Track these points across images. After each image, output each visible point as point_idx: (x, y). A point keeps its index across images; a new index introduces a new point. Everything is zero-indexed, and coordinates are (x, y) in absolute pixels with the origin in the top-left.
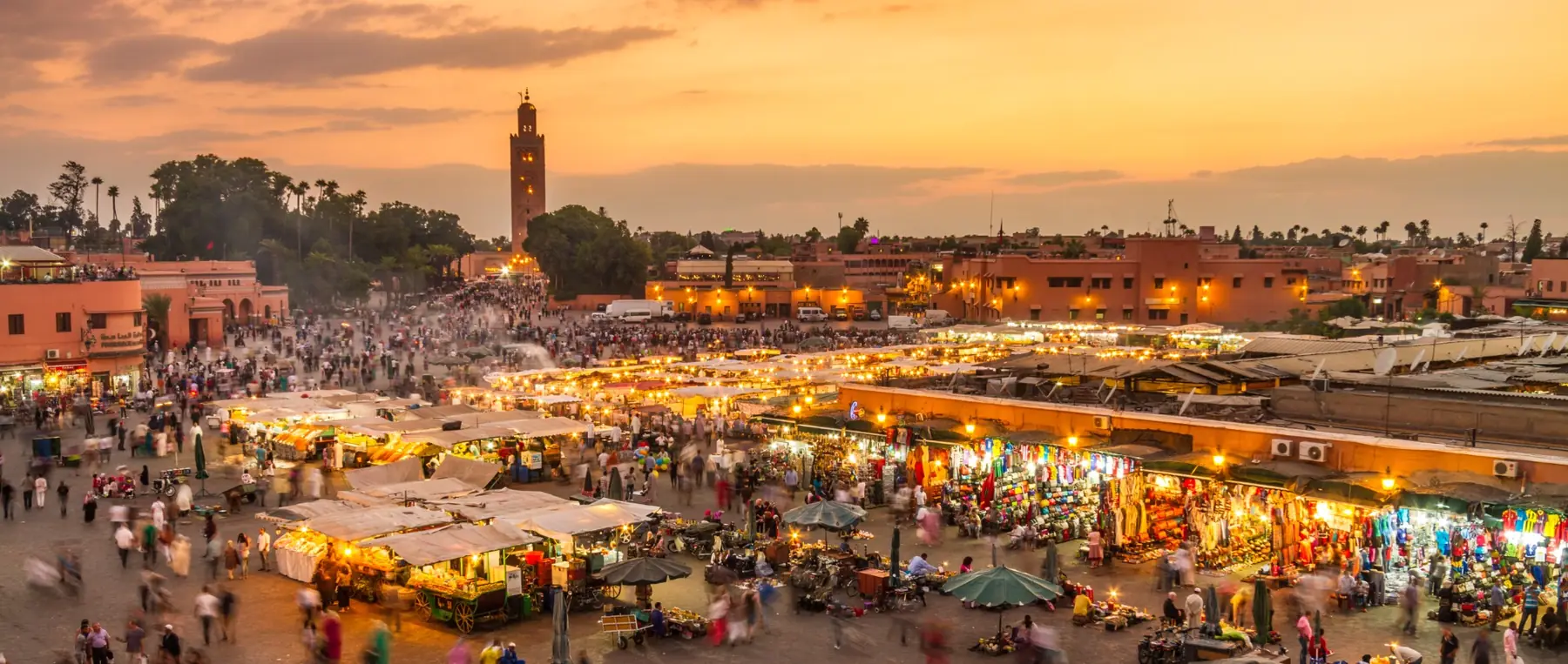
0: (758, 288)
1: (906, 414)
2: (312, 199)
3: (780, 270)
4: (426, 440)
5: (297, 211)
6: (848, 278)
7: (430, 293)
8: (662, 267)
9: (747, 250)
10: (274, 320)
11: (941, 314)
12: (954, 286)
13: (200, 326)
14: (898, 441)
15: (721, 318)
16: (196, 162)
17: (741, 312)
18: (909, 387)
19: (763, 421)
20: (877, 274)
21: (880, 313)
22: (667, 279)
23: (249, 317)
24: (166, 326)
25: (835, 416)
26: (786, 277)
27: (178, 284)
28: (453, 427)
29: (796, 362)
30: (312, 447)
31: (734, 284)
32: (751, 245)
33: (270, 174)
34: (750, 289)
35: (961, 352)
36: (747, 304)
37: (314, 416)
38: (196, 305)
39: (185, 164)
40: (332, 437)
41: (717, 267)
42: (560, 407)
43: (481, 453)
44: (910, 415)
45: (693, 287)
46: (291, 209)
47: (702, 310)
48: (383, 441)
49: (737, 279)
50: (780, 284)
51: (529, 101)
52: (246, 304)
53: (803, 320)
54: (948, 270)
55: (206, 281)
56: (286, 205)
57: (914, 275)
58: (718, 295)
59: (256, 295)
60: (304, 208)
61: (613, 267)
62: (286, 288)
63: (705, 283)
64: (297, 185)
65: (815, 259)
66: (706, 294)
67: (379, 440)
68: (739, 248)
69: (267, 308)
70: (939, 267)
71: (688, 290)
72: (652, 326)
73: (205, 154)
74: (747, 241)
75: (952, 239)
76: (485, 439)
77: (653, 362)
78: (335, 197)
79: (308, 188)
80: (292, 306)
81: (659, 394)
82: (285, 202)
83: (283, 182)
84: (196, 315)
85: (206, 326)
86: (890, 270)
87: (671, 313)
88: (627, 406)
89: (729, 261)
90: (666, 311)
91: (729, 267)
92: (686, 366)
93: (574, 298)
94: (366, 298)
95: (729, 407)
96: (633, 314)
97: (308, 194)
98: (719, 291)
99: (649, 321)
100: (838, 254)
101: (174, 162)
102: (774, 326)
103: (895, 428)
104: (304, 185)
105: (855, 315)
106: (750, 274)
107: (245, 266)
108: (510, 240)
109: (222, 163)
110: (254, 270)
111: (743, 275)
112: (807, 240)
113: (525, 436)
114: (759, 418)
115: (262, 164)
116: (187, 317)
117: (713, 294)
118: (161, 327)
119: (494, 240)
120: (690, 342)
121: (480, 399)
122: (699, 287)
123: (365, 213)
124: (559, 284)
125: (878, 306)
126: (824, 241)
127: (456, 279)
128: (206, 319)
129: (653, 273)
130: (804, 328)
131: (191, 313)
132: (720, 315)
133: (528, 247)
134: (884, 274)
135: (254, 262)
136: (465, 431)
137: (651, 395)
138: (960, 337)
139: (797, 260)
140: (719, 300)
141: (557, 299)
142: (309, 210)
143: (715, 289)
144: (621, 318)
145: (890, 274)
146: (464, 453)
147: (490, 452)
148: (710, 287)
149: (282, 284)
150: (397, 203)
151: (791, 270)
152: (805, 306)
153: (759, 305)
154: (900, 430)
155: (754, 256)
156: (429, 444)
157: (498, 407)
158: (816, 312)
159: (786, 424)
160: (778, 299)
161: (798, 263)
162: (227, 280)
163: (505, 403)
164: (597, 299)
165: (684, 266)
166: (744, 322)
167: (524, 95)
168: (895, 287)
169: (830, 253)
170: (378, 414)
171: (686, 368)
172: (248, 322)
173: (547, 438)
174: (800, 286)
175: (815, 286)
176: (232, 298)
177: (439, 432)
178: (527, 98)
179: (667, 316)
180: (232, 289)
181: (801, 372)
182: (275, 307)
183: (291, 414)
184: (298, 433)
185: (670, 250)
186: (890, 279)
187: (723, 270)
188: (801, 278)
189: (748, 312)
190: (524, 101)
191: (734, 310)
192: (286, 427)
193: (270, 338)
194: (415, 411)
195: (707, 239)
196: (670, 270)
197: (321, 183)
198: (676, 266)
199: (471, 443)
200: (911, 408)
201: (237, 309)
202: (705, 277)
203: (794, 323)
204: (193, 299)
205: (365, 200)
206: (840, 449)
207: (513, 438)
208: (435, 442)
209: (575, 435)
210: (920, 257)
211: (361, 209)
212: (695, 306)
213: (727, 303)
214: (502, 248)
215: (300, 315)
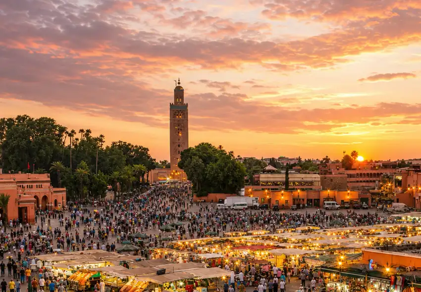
0: (303, 190)
1: (400, 267)
2: (77, 139)
3: (313, 179)
4: (148, 280)
5: (69, 147)
6: (348, 185)
7: (135, 192)
8: (251, 178)
9: (293, 168)
10: (59, 208)
11: (401, 205)
12: (409, 189)
13: (24, 211)
14: (397, 284)
15: (284, 207)
16: (17, 119)
17: (294, 204)
18: (399, 251)
19: (322, 270)
20: (364, 181)
21: (368, 204)
22: (255, 185)
23: (46, 206)
24: (7, 211)
25: (361, 268)
26: (316, 184)
27: (13, 187)
28: (161, 272)
29: (329, 234)
30: (88, 284)
31: (290, 187)
32: (294, 165)
33: (57, 126)
34: (299, 191)
35: (417, 229)
36: (297, 200)
37: (88, 265)
38: (21, 200)
39: (10, 120)
40: (99, 278)
41: (280, 177)
42: (212, 260)
43: (176, 288)
44: (403, 268)
45: (269, 189)
46: (66, 145)
47: (274, 203)
48: (125, 280)
49: (291, 185)
50: (314, 187)
51: (180, 85)
52: (45, 198)
53: (327, 209)
54: (405, 179)
55: (25, 185)
56: (64, 143)
57: (385, 182)
58: (282, 194)
59: (50, 194)
60: (73, 145)
61: (227, 177)
62: (65, 189)
63: (275, 187)
64: (70, 132)
65: (331, 173)
66: (276, 193)
67: (123, 280)
68: (290, 167)
69: (56, 201)
70: (400, 178)
71: (266, 191)
72: (248, 212)
73: (22, 115)
74: (292, 162)
75: (403, 162)
76: (178, 280)
77: (254, 233)
78: (89, 138)
79: (75, 133)
80: (68, 199)
81: (263, 253)
82: (63, 141)
83: (62, 130)
84: (22, 205)
85: (26, 211)
86: (371, 179)
87: (258, 205)
88: (246, 260)
89: (287, 174)
90: (255, 204)
91: (287, 178)
92: (272, 236)
93: (206, 195)
94: (104, 195)
95: (299, 261)
96: (238, 205)
97: (75, 136)
98: (283, 192)
99: (246, 209)
100: (342, 170)
101: (4, 119)
102: (312, 212)
103: (395, 276)
104: (73, 132)
105: (353, 205)
106: (297, 182)
107: (45, 177)
108: (169, 162)
109: (31, 120)
110: (49, 179)
111: (294, 183)
112: (324, 162)
113: (198, 278)
114: (320, 268)
115: (53, 120)
116: (17, 206)
117: (280, 193)
118: (4, 212)
119: (160, 162)
120: (271, 221)
121: (170, 255)
122: (272, 189)
123: (104, 147)
124: (199, 188)
125: (366, 200)
126: (332, 163)
127: (145, 184)
128: (26, 207)
129: (247, 181)
130: (328, 213)
131: (19, 204)
132: (283, 205)
133: (181, 166)
134: (367, 181)
135: (49, 175)
136: (167, 275)
137: (258, 253)
138: (415, 219)
139: (322, 174)
140: (283, 197)
141: (198, 196)
142: (76, 146)
143: (281, 190)
144: (232, 207)
145: (371, 181)
146: (168, 288)
147: (181, 287)
148: (277, 189)
149: (62, 187)
150: (120, 142)
151: (319, 179)
152: (328, 201)
153: (303, 200)
154: (398, 277)
155: (299, 171)
156: (150, 282)
157: (180, 260)
158: (333, 204)
159: (334, 272)
160: (313, 196)
161: (322, 176)
162: (36, 184)
163: (183, 258)
164: (219, 196)
165: (263, 177)
166: (296, 209)
167: (178, 82)
168: (374, 189)
169: (338, 169)
170: (121, 264)
171: (273, 237)
172: (46, 209)
173: (209, 279)
174: (324, 189)
175: (333, 189)
176: (38, 195)
177: (154, 276)
178: (179, 83)
179: (256, 206)
180: (39, 190)
181: (334, 241)
182: (60, 201)
183: (75, 264)
184: (80, 276)
185: (254, 168)
186: (371, 184)
187: (284, 180)
188: (325, 185)
189: (298, 204)
190: (178, 85)
191: (290, 203)
192: (73, 272)
193: (58, 218)
194: (139, 262)
195: (272, 162)
196: (256, 179)
197: (82, 131)
198: (259, 177)
199: (171, 282)
200: (402, 263)
201: (40, 201)
202: (275, 184)
203: (323, 211)
204: (20, 196)
205: (104, 140)
206: (364, 287)
207: (192, 279)
208: (153, 281)
209: (224, 278)
210: (388, 172)
211: (102, 145)
212: (270, 200)
213: (287, 199)
214: (166, 166)
215: (71, 205)
